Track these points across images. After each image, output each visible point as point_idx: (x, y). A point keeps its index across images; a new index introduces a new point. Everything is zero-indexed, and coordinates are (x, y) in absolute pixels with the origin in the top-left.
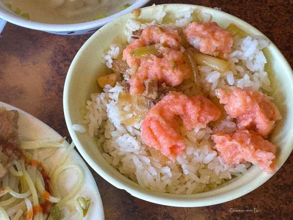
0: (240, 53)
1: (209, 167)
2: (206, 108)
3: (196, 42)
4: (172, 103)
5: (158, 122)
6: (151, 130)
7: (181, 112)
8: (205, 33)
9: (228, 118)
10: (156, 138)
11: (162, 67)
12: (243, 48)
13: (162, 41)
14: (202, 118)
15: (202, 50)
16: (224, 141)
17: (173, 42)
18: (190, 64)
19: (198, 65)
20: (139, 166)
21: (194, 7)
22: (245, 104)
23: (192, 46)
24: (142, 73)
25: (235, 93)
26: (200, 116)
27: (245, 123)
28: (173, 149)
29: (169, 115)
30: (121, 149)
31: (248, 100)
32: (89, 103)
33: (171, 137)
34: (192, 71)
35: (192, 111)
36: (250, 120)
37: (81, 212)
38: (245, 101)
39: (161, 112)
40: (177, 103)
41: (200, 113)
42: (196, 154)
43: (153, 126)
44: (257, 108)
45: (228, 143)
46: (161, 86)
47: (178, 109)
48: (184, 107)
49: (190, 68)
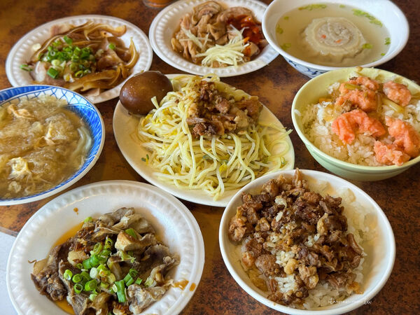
0: (414, 107)
1: (366, 160)
2: (376, 125)
3: (387, 91)
4: (357, 115)
5: (343, 121)
6: (338, 124)
7: (360, 122)
8: (395, 87)
9: (389, 137)
10: (339, 128)
11: (359, 95)
12: (418, 105)
13: (366, 84)
14: (372, 130)
15: (389, 96)
16: (379, 146)
17: (372, 86)
18: (377, 101)
19: (383, 104)
20: (324, 142)
21: (398, 76)
22: (400, 128)
23: (383, 93)
24: (347, 96)
25: (397, 122)
26: (370, 127)
27: (397, 141)
28: (346, 138)
29: (352, 121)
30: (317, 132)
31: (403, 126)
32: (309, 106)
33: (348, 130)
34: (377, 105)
35: (367, 122)
36: (400, 140)
37: (280, 165)
38: (401, 126)
39: (348, 118)
40: (359, 116)
41: (371, 125)
42: (360, 148)
43: (340, 122)
44: (407, 133)
45: (381, 146)
46: (354, 106)
47: (358, 119)
48: (363, 119)
49: (377, 103)
